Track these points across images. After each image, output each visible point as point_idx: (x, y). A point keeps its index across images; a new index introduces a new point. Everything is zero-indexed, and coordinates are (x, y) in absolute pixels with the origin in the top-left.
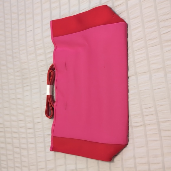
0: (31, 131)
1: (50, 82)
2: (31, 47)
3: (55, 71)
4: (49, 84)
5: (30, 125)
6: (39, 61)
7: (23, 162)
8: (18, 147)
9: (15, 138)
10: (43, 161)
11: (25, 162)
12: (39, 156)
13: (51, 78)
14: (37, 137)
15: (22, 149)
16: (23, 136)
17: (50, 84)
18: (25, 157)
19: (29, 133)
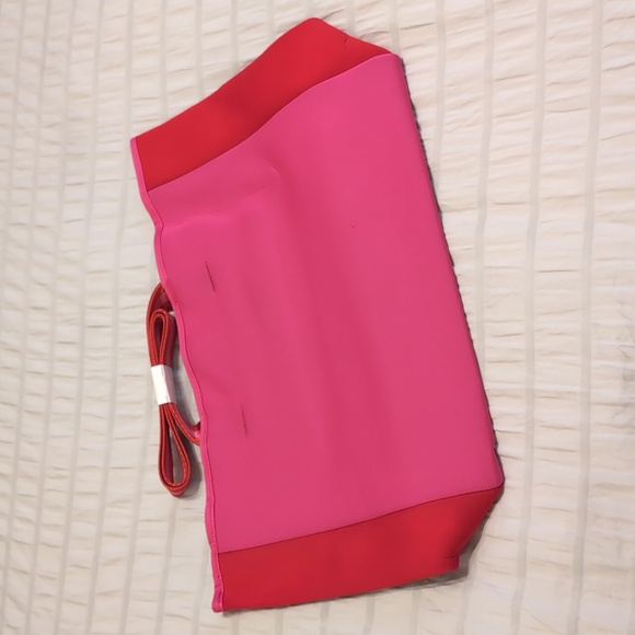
0: (70, 352)
1: (162, 354)
2: (114, 41)
3: (172, 313)
4: (161, 360)
5: (68, 332)
6: (135, 100)
7: (24, 459)
8: (13, 405)
9: (9, 368)
10: (96, 467)
11: (30, 460)
12: (85, 449)
13: (164, 340)
14: (88, 379)
15: (28, 412)
16: (39, 366)
17: (164, 364)
18: (31, 443)
19: (62, 360)
